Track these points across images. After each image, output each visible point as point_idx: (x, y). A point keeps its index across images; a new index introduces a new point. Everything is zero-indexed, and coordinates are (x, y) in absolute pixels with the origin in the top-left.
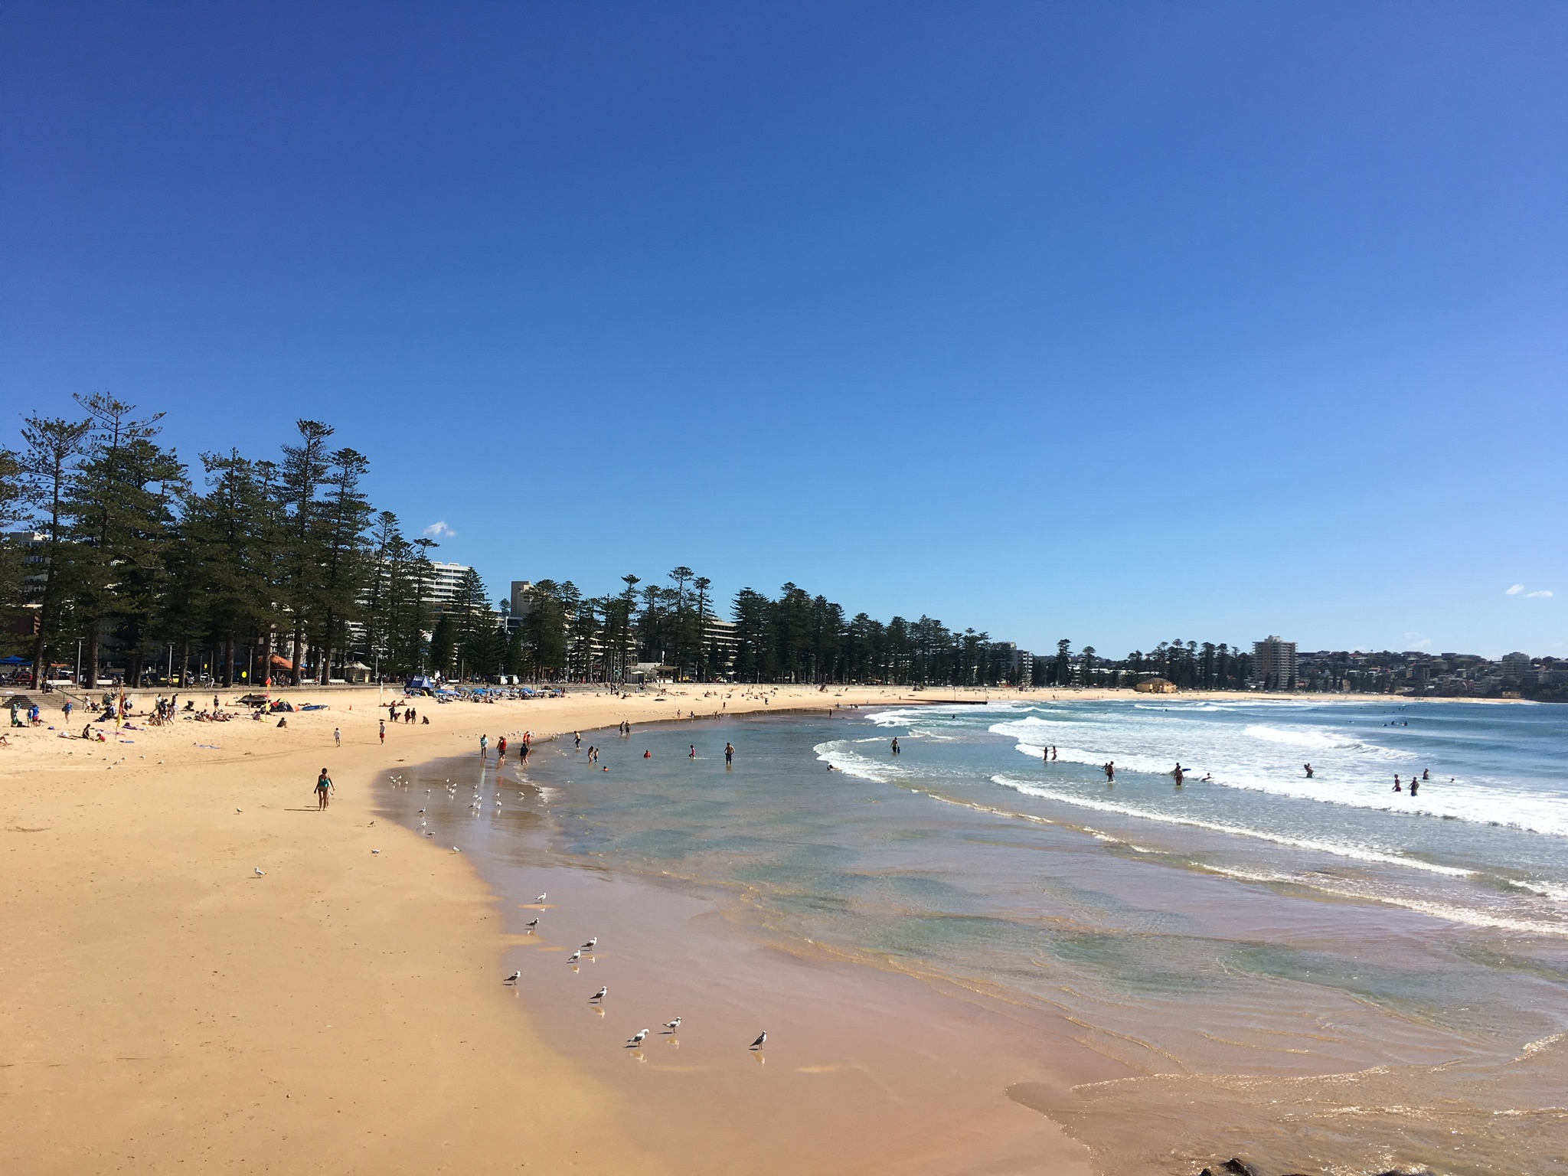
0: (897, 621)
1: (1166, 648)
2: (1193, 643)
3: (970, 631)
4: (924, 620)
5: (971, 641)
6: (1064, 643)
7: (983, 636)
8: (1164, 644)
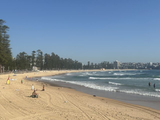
0: (66, 59)
1: (103, 63)
2: (106, 62)
3: (75, 60)
4: (69, 59)
7: (78, 61)
8: (102, 62)
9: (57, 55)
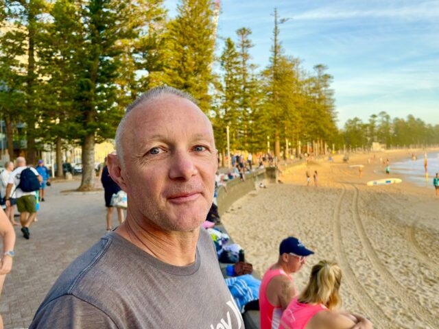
9: (419, 120)
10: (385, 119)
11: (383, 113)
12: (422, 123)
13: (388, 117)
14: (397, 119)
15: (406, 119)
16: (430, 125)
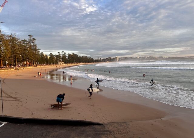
2: (109, 57)
5: (90, 58)
6: (98, 58)
10: (64, 54)
11: (63, 52)
12: (77, 55)
13: (65, 53)
14: (69, 54)
15: (72, 54)
16: (80, 56)
